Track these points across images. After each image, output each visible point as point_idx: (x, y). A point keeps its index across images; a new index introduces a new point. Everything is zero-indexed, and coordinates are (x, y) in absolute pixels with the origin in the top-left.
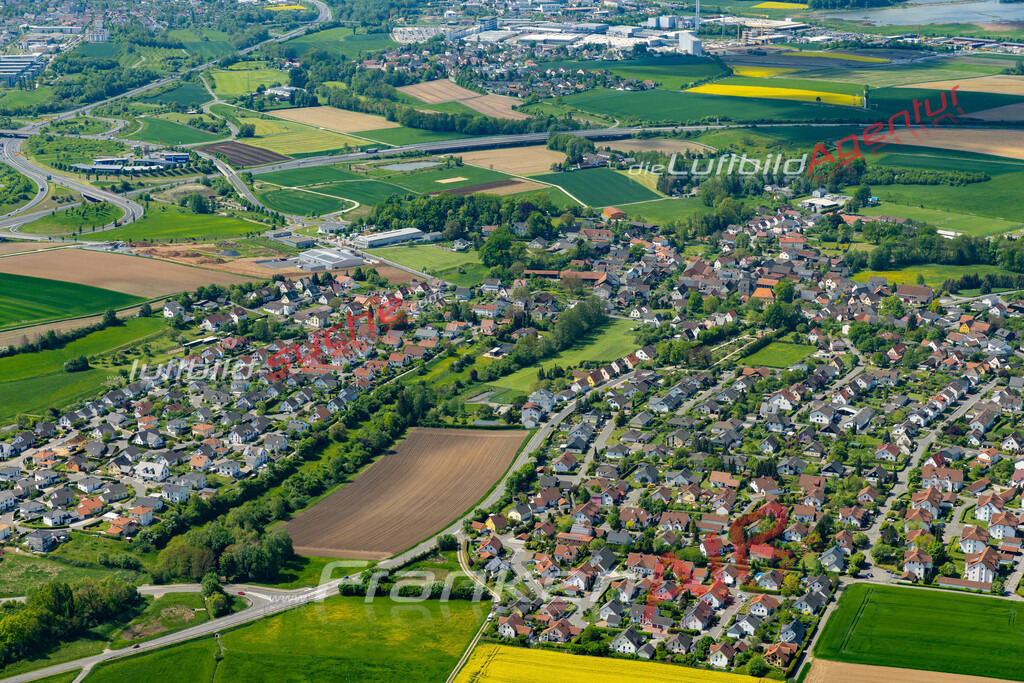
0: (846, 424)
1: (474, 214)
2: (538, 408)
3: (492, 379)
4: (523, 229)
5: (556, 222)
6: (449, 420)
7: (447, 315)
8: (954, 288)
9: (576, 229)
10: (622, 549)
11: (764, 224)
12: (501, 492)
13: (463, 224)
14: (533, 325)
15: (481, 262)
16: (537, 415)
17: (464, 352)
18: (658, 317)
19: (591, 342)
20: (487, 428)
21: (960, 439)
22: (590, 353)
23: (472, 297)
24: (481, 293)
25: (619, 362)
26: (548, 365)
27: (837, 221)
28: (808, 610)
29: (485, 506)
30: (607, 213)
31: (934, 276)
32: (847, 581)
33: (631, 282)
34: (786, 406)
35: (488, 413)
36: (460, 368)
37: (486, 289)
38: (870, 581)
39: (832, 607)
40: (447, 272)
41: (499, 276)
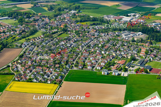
0: (72, 46)
1: (17, 14)
2: (25, 45)
3: (18, 40)
4: (25, 17)
5: (31, 16)
6: (11, 47)
7: (11, 30)
8: (91, 25)
9: (34, 17)
10: (36, 66)
11: (64, 16)
12: (18, 58)
13: (15, 16)
14: (25, 32)
15: (18, 22)
16: (25, 46)
17: (14, 36)
18: (45, 30)
19: (35, 34)
20: (16, 48)
21: (89, 47)
22: (34, 36)
23: (16, 28)
24: (17, 27)
25: (38, 37)
26: (27, 38)
27: (75, 15)
28: (63, 74)
29: (15, 60)
30: (39, 14)
31: (89, 23)
32: (70, 69)
33: (42, 25)
34: (64, 43)
35: (17, 46)
36: (13, 39)
37: (18, 26)
38: (73, 69)
39: (67, 73)
40: (12, 24)
41: (21, 24)
